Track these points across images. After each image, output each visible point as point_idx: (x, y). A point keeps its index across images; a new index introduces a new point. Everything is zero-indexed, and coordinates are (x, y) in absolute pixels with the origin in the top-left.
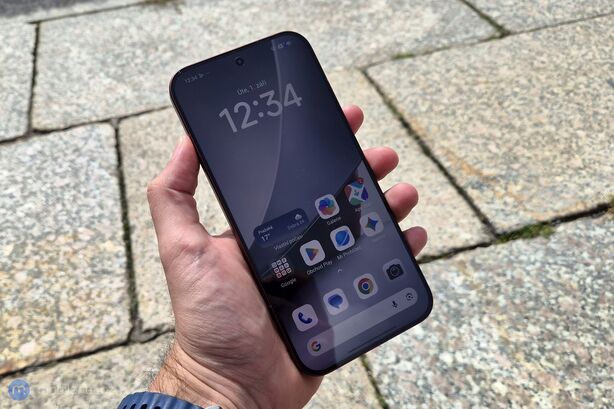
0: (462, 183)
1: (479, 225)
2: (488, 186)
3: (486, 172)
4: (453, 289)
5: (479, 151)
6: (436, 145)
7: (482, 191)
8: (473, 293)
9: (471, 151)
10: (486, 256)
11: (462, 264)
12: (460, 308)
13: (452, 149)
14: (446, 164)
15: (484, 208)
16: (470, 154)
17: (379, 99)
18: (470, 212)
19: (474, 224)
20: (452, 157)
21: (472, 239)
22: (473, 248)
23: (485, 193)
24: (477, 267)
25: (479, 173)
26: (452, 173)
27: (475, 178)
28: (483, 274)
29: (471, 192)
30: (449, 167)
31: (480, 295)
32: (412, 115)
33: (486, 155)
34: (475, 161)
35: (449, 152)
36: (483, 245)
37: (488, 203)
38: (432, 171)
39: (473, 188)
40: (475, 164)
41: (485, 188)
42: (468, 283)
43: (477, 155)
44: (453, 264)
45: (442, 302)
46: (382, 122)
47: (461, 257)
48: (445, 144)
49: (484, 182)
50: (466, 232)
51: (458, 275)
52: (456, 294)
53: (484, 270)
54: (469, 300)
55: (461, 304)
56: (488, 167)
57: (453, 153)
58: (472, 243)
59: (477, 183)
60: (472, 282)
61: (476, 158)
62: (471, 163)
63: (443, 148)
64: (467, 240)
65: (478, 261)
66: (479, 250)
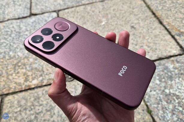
0: (173, 34)
1: (179, 48)
2: (183, 35)
3: (182, 30)
4: (169, 69)
5: (180, 23)
6: (164, 21)
7: (180, 37)
8: (176, 71)
9: (177, 23)
10: (181, 58)
11: (173, 61)
13: (170, 22)
14: (168, 27)
15: (181, 43)
16: (176, 24)
17: (144, 5)
18: (176, 44)
19: (177, 48)
20: (170, 25)
21: (176, 53)
22: (176, 56)
24: (178, 62)
25: (179, 31)
26: (170, 30)
27: (178, 32)
28: (180, 64)
29: (177, 37)
30: (169, 28)
31: (179, 71)
32: (156, 11)
33: (182, 25)
34: (178, 26)
35: (169, 23)
36: (180, 55)
37: (182, 41)
38: (163, 30)
39: (177, 36)
40: (178, 28)
41: (181, 36)
42: (174, 67)
43: (179, 24)
44: (170, 61)
45: (166, 73)
46: (146, 13)
47: (172, 59)
48: (168, 20)
49: (181, 34)
50: (174, 50)
51: (171, 65)
52: (170, 70)
53: (180, 63)
54: (175, 73)
55: (172, 74)
56: (182, 29)
57: (170, 24)
58: (176, 54)
59: (179, 34)
60: (176, 67)
61: (178, 25)
62: (176, 27)
63: (167, 22)
64: (175, 53)
65: (178, 60)
66: (178, 57)
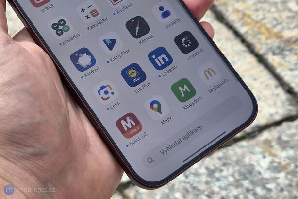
0: (261, 49)
1: (283, 96)
2: (290, 50)
3: (287, 34)
4: (260, 173)
5: (278, 11)
6: (230, 9)
7: (284, 57)
8: (282, 175)
9: (269, 11)
10: (293, 131)
11: (267, 143)
12: (268, 195)
13: (247, 12)
14: (242, 30)
15: (287, 76)
16: (268, 15)
18: (273, 82)
19: (277, 95)
20: (249, 21)
21: (277, 113)
22: (278, 123)
23: (287, 59)
24: (284, 145)
25: (279, 36)
26: (250, 39)
27: (275, 43)
28: (291, 152)
29: (273, 60)
30: (247, 32)
31: (290, 177)
33: (286, 14)
34: (275, 23)
35: (244, 15)
36: (290, 119)
37: (291, 70)
38: (227, 40)
39: (274, 54)
40: (275, 26)
41: (287, 53)
42: (275, 164)
43: (276, 15)
44: (257, 145)
45: (248, 190)
47: (266, 135)
48: (240, 6)
49: (285, 47)
50: (269, 106)
51: (264, 157)
52: (263, 178)
53: (292, 148)
54: (278, 184)
55: (269, 190)
56: (289, 28)
57: (249, 16)
58: (277, 118)
59: (278, 47)
60: (279, 163)
61: (275, 19)
62: (269, 26)
63: (238, 11)
64: (271, 115)
65: (284, 138)
66: (285, 125)
